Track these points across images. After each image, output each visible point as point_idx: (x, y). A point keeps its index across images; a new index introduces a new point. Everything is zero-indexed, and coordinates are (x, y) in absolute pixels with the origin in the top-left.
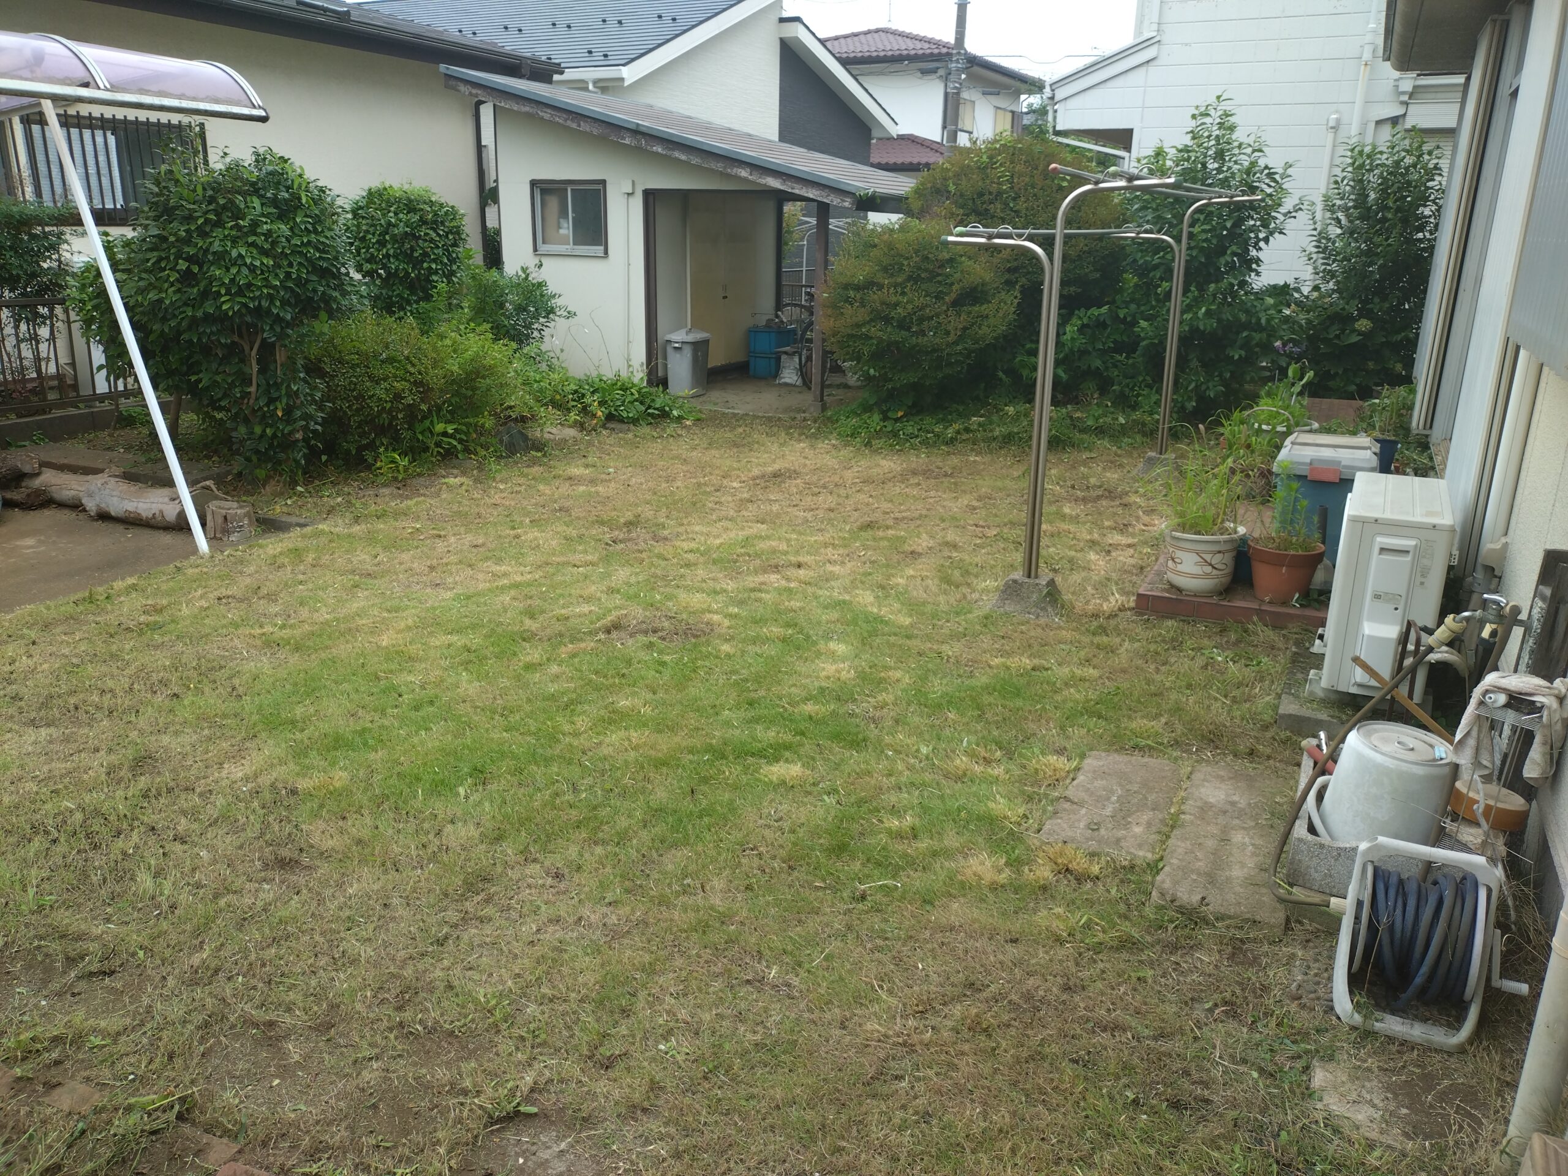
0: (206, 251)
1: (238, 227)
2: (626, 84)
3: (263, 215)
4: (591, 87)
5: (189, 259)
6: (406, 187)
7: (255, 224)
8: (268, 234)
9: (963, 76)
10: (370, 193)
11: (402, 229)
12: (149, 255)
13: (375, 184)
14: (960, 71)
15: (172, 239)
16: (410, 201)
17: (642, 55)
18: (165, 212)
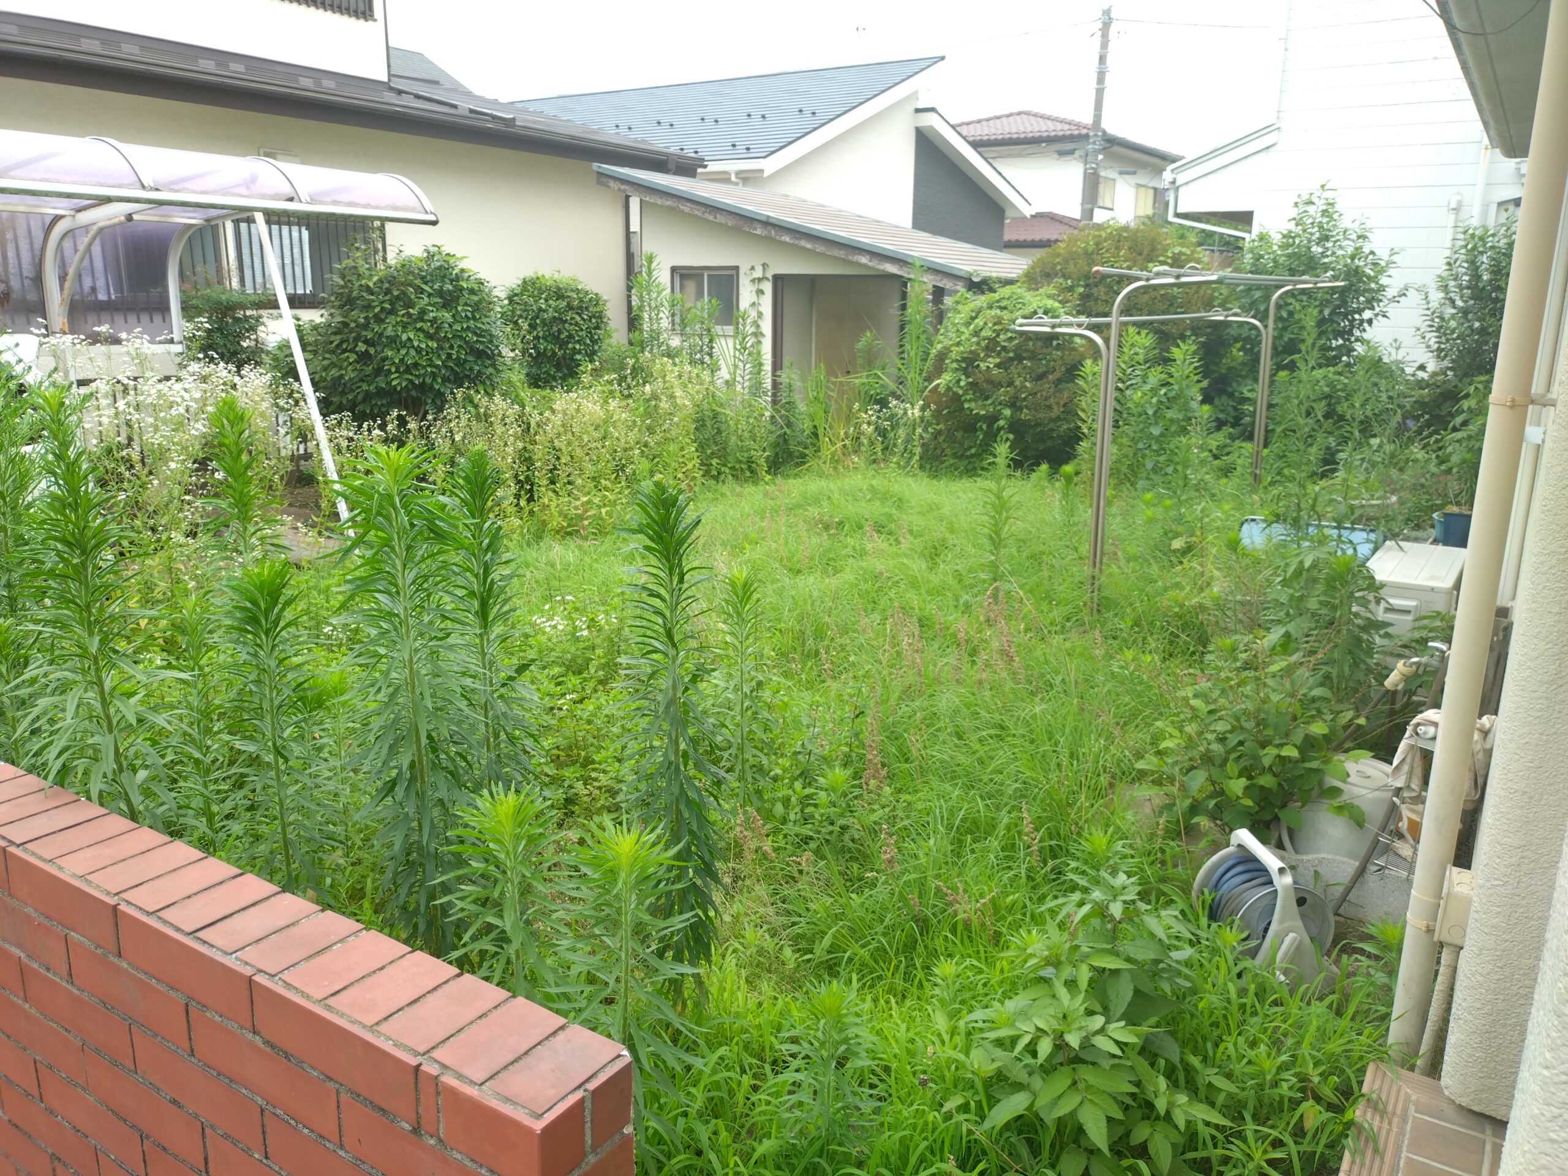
0: (381, 335)
1: (409, 315)
2: (766, 175)
3: (430, 304)
4: (733, 178)
5: (366, 342)
6: (556, 276)
7: (423, 312)
8: (433, 321)
9: (1100, 157)
10: (525, 282)
11: (551, 313)
12: (333, 338)
13: (529, 273)
14: (1097, 152)
15: (353, 325)
16: (559, 289)
17: (782, 148)
18: (347, 302)
